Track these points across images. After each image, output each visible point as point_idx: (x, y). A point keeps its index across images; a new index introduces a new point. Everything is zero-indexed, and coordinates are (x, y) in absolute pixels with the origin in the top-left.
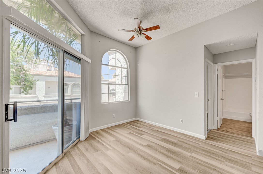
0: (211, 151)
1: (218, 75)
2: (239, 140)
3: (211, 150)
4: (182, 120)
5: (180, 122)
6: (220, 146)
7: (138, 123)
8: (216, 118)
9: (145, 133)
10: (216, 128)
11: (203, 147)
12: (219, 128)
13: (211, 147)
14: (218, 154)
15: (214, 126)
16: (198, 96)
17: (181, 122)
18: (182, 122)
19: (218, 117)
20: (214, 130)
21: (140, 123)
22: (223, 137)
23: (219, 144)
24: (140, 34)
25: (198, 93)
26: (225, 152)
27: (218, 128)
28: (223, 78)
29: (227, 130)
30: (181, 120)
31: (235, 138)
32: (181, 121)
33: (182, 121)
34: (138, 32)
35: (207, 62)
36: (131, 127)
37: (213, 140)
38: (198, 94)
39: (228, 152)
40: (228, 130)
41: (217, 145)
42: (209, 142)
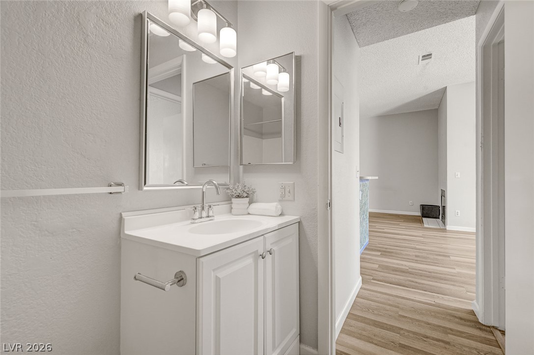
6: (426, 292)
39: (407, 283)
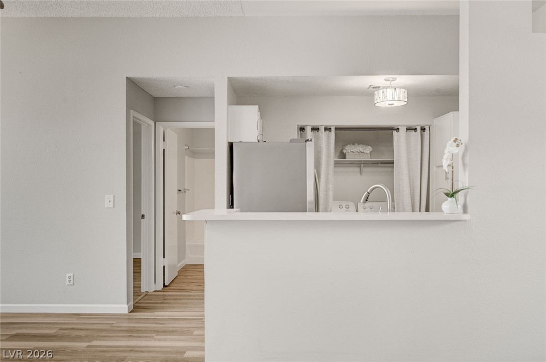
0: (134, 329)
1: (164, 150)
2: (196, 299)
3: (134, 327)
4: (71, 275)
5: (67, 283)
8: (161, 262)
10: (161, 287)
11: (120, 327)
12: (166, 286)
13: (136, 323)
14: (145, 329)
15: (155, 282)
16: (111, 205)
17: (70, 281)
18: (71, 283)
19: (164, 257)
20: (155, 291)
22: (169, 301)
23: (156, 313)
25: (112, 196)
26: (160, 324)
27: (164, 286)
28: (186, 156)
29: (183, 288)
30: (69, 277)
31: (191, 298)
32: (68, 279)
33: (71, 279)
35: (134, 117)
37: (145, 310)
38: (112, 200)
41: (152, 316)
42: (136, 316)
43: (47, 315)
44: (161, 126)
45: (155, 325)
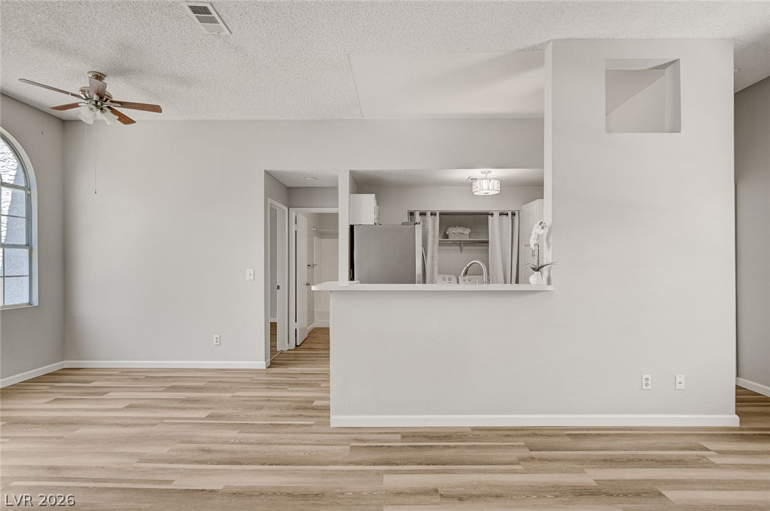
1: (296, 231)
2: (323, 357)
4: (218, 336)
5: (215, 343)
7: (78, 375)
8: (293, 326)
9: (111, 390)
10: (293, 346)
11: (259, 380)
12: (298, 346)
15: (289, 342)
16: (252, 278)
17: (217, 342)
18: (218, 343)
19: (296, 322)
20: (288, 350)
21: (87, 372)
24: (102, 109)
25: (252, 270)
26: (293, 378)
27: (296, 346)
28: (315, 237)
30: (217, 338)
32: (215, 340)
33: (218, 340)
34: (94, 103)
35: (271, 204)
36: (53, 387)
37: (280, 366)
38: (252, 273)
40: (313, 346)
42: (272, 371)
43: (197, 370)
44: (293, 212)
45: (289, 379)
